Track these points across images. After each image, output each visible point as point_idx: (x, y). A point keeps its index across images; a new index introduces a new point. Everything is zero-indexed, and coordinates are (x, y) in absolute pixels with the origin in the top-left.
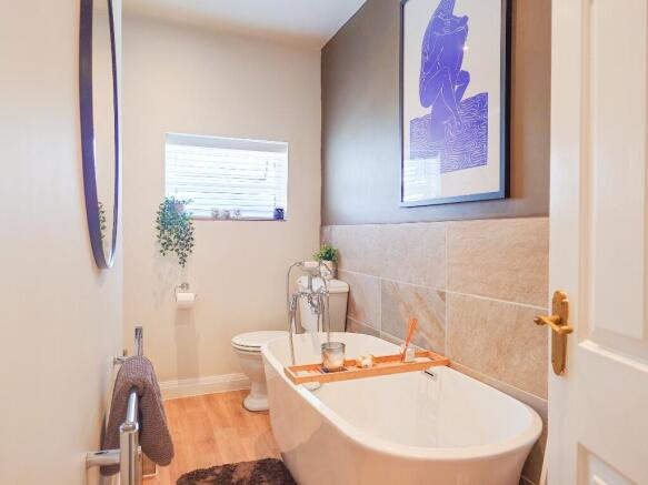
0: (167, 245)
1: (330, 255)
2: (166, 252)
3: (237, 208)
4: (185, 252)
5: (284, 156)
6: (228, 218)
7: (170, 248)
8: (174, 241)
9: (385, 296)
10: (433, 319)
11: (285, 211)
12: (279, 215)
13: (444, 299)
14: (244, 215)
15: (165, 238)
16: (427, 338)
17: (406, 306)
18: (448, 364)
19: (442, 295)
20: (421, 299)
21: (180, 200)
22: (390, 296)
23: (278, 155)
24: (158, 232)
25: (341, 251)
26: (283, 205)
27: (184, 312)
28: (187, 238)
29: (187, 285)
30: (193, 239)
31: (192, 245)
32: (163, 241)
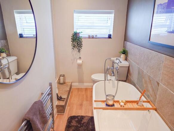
0: (74, 46)
1: (125, 52)
2: (74, 48)
3: (96, 34)
4: (80, 48)
5: (113, 15)
6: (93, 38)
7: (75, 47)
8: (76, 45)
9: (139, 73)
10: (153, 90)
11: (112, 35)
12: (110, 37)
13: (159, 86)
14: (98, 36)
15: (74, 44)
16: (150, 96)
17: (145, 80)
18: (156, 110)
19: (158, 84)
20: (150, 81)
21: (78, 32)
22: (141, 74)
23: (110, 15)
24: (72, 43)
25: (128, 52)
26: (111, 33)
27: (80, 66)
28: (80, 44)
29: (81, 58)
30: (82, 44)
31: (82, 46)
32: (73, 45)
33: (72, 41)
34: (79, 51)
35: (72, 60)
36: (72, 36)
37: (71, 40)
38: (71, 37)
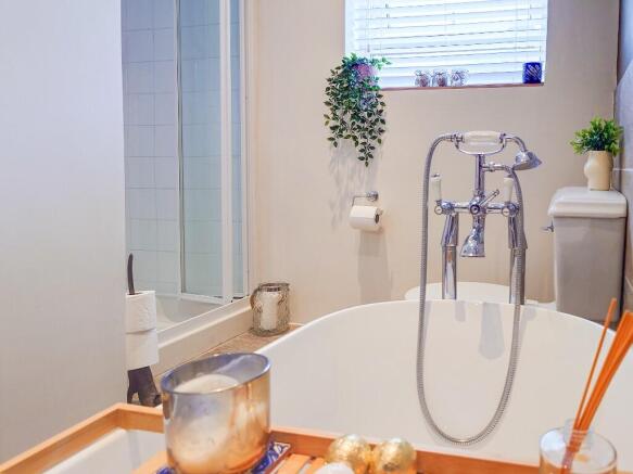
0: (339, 129)
7: (345, 134)
11: (544, 66)
12: (532, 76)
15: (336, 119)
28: (373, 118)
29: (376, 196)
30: (383, 122)
31: (381, 131)
32: (333, 123)
33: (328, 104)
34: (367, 155)
35: (332, 206)
36: (330, 76)
37: (327, 98)
38: (328, 85)
